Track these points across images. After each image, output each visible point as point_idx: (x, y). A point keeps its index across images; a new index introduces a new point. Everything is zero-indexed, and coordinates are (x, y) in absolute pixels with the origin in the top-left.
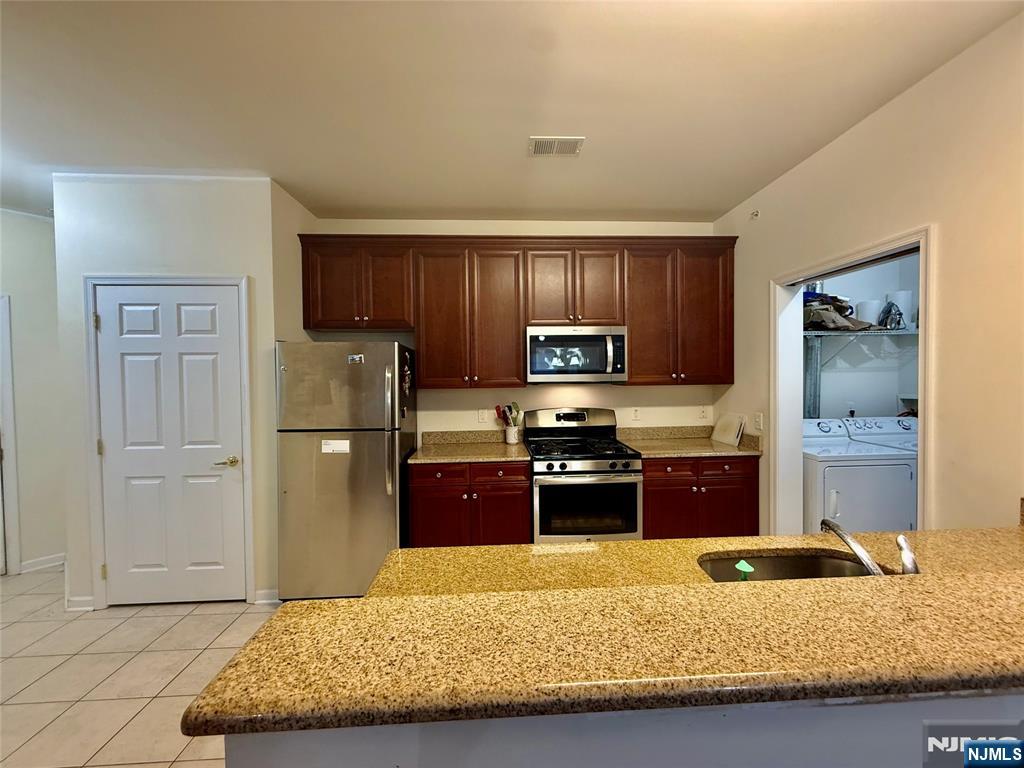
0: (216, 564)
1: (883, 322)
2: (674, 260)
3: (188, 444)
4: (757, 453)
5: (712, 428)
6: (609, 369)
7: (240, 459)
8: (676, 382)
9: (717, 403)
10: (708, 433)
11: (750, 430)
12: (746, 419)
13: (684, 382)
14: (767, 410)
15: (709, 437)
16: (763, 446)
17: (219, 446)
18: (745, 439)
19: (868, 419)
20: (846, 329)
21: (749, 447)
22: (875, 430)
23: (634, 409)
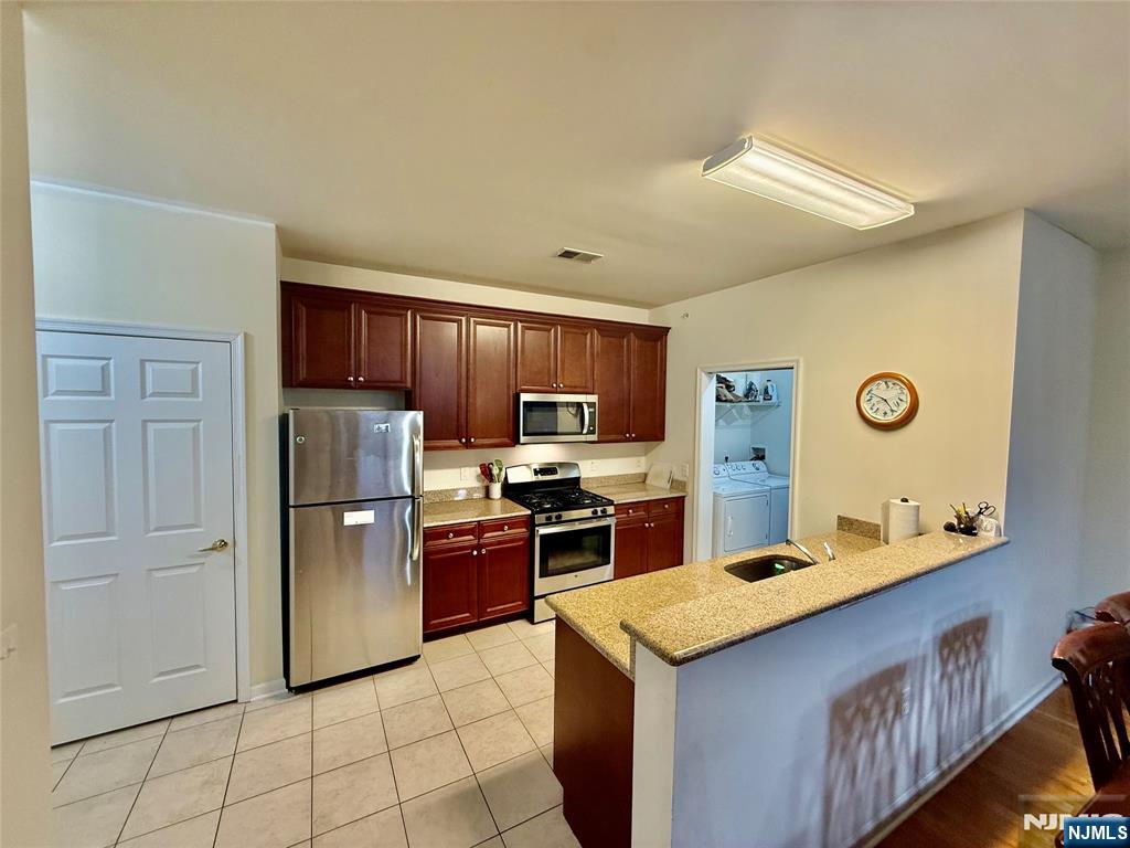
0: (198, 666)
1: (746, 396)
2: (628, 342)
3: (156, 530)
4: (683, 494)
5: (646, 475)
6: (585, 431)
7: (230, 543)
8: (627, 440)
9: (649, 455)
10: (643, 479)
11: (678, 477)
12: (675, 469)
13: (634, 440)
14: (693, 462)
15: (644, 482)
16: (689, 490)
17: (202, 530)
18: (674, 483)
19: (738, 463)
20: (731, 401)
21: (678, 490)
22: (742, 471)
23: (590, 461)
